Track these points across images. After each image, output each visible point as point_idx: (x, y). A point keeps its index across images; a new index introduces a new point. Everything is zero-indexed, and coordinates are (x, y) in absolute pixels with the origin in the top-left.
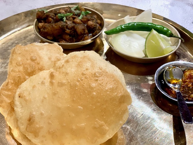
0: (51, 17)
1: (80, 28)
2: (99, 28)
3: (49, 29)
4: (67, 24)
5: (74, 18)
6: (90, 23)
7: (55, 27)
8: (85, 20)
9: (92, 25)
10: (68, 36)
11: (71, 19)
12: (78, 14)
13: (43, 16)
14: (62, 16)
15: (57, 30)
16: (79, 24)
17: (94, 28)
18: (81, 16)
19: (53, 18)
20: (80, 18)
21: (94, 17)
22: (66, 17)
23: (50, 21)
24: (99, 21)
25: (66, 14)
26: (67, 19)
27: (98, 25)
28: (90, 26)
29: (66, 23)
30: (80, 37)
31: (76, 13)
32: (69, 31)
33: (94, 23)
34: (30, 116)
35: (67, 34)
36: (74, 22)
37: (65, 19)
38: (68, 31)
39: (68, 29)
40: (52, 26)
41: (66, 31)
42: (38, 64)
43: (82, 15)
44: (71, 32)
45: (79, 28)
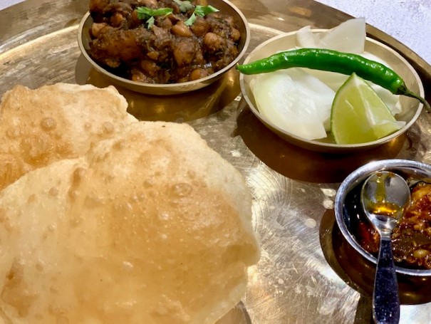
0: (121, 12)
1: (184, 49)
2: (231, 51)
3: (110, 44)
4: (153, 37)
5: (175, 22)
6: (211, 37)
7: (126, 39)
8: (202, 28)
9: (214, 43)
10: (154, 65)
11: (168, 22)
12: (187, 11)
13: (104, 7)
14: (148, 13)
15: (129, 47)
16: (184, 36)
17: (220, 50)
18: (193, 17)
19: (126, 16)
20: (190, 22)
21: (226, 22)
22: (154, 17)
23: (118, 23)
24: (235, 33)
25: (155, 11)
26: (156, 23)
27: (230, 44)
28: (209, 45)
29: (153, 32)
30: (181, 71)
31: (182, 8)
32: (157, 53)
33: (221, 39)
34: (13, 267)
35: (152, 60)
36: (172, 32)
37: (151, 21)
38: (153, 53)
39: (155, 48)
40: (119, 36)
41: (148, 54)
42: (58, 137)
43: (196, 15)
44: (160, 56)
45: (179, 49)
